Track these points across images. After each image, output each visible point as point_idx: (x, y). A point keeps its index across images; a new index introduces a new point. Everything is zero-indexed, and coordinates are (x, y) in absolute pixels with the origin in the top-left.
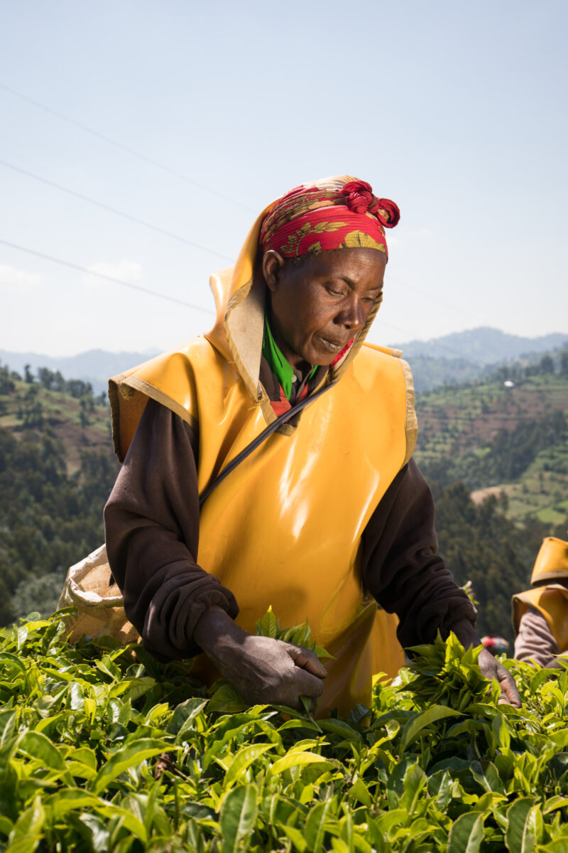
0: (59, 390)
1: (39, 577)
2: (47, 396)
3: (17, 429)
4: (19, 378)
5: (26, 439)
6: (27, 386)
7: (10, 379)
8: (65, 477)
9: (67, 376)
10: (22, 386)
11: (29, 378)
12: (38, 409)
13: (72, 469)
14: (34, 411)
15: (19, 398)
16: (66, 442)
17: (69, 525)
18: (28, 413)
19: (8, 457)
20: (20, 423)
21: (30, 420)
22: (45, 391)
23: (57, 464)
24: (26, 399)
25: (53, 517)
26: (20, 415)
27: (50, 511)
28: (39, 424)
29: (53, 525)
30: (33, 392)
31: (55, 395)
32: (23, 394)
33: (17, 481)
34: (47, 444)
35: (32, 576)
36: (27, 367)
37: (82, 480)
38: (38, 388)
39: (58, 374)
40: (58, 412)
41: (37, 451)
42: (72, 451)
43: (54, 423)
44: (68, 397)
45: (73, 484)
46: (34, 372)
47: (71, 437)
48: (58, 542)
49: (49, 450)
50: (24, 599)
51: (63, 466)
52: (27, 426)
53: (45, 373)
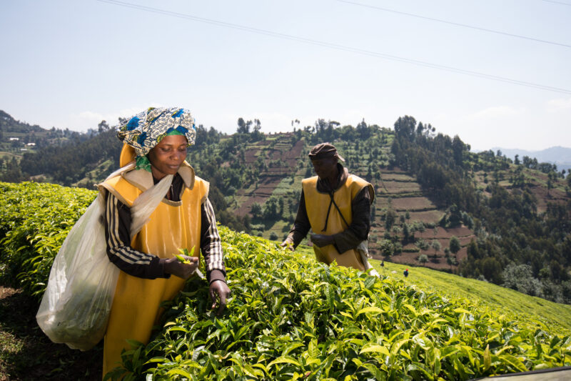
0: (535, 168)
1: (517, 264)
2: (528, 171)
3: (509, 187)
4: (512, 162)
5: (515, 193)
6: (516, 166)
7: (507, 162)
8: (535, 215)
9: (540, 161)
10: (513, 165)
11: (517, 162)
12: (522, 178)
13: (540, 211)
14: (520, 179)
15: (511, 172)
16: (537, 196)
17: (536, 240)
18: (516, 180)
19: (503, 201)
20: (511, 184)
21: (517, 184)
22: (526, 169)
23: (530, 207)
24: (515, 172)
25: (527, 235)
26: (511, 181)
27: (525, 231)
28: (522, 186)
29: (526, 239)
30: (520, 169)
31: (532, 171)
32: (514, 170)
33: (507, 214)
34: (526, 197)
35: (513, 263)
36: (517, 156)
37: (546, 218)
38: (523, 167)
39: (535, 159)
40: (533, 180)
41: (519, 200)
42: (541, 201)
43: (531, 185)
44: (540, 173)
45: (539, 219)
46: (520, 159)
47: (540, 194)
48: (529, 248)
49: (527, 200)
50: (509, 274)
51: (535, 209)
52: (514, 186)
53: (526, 159)
